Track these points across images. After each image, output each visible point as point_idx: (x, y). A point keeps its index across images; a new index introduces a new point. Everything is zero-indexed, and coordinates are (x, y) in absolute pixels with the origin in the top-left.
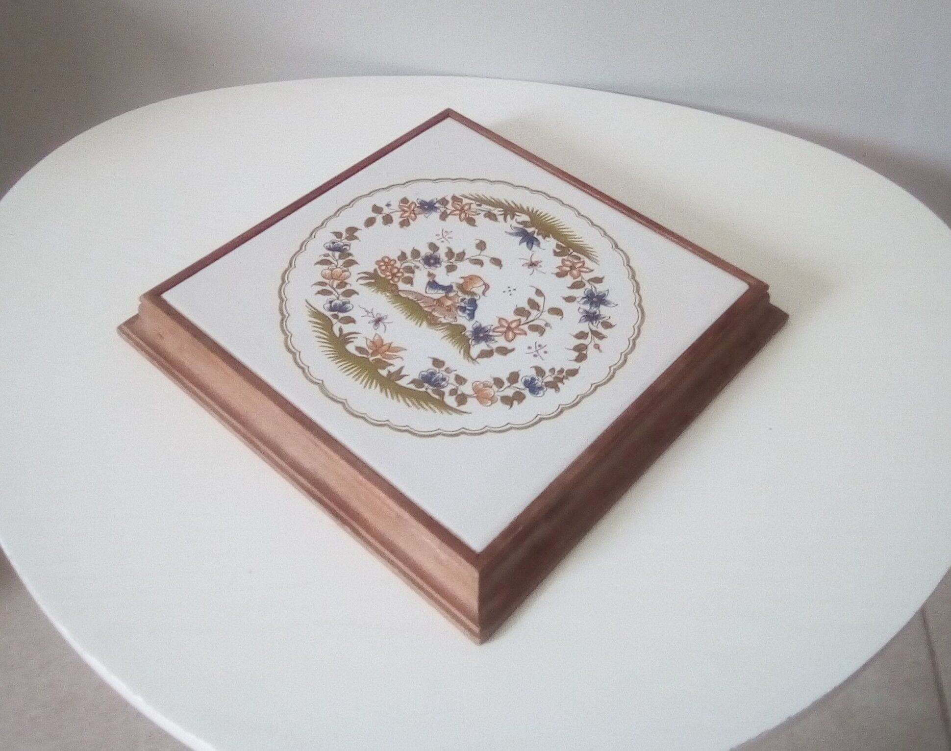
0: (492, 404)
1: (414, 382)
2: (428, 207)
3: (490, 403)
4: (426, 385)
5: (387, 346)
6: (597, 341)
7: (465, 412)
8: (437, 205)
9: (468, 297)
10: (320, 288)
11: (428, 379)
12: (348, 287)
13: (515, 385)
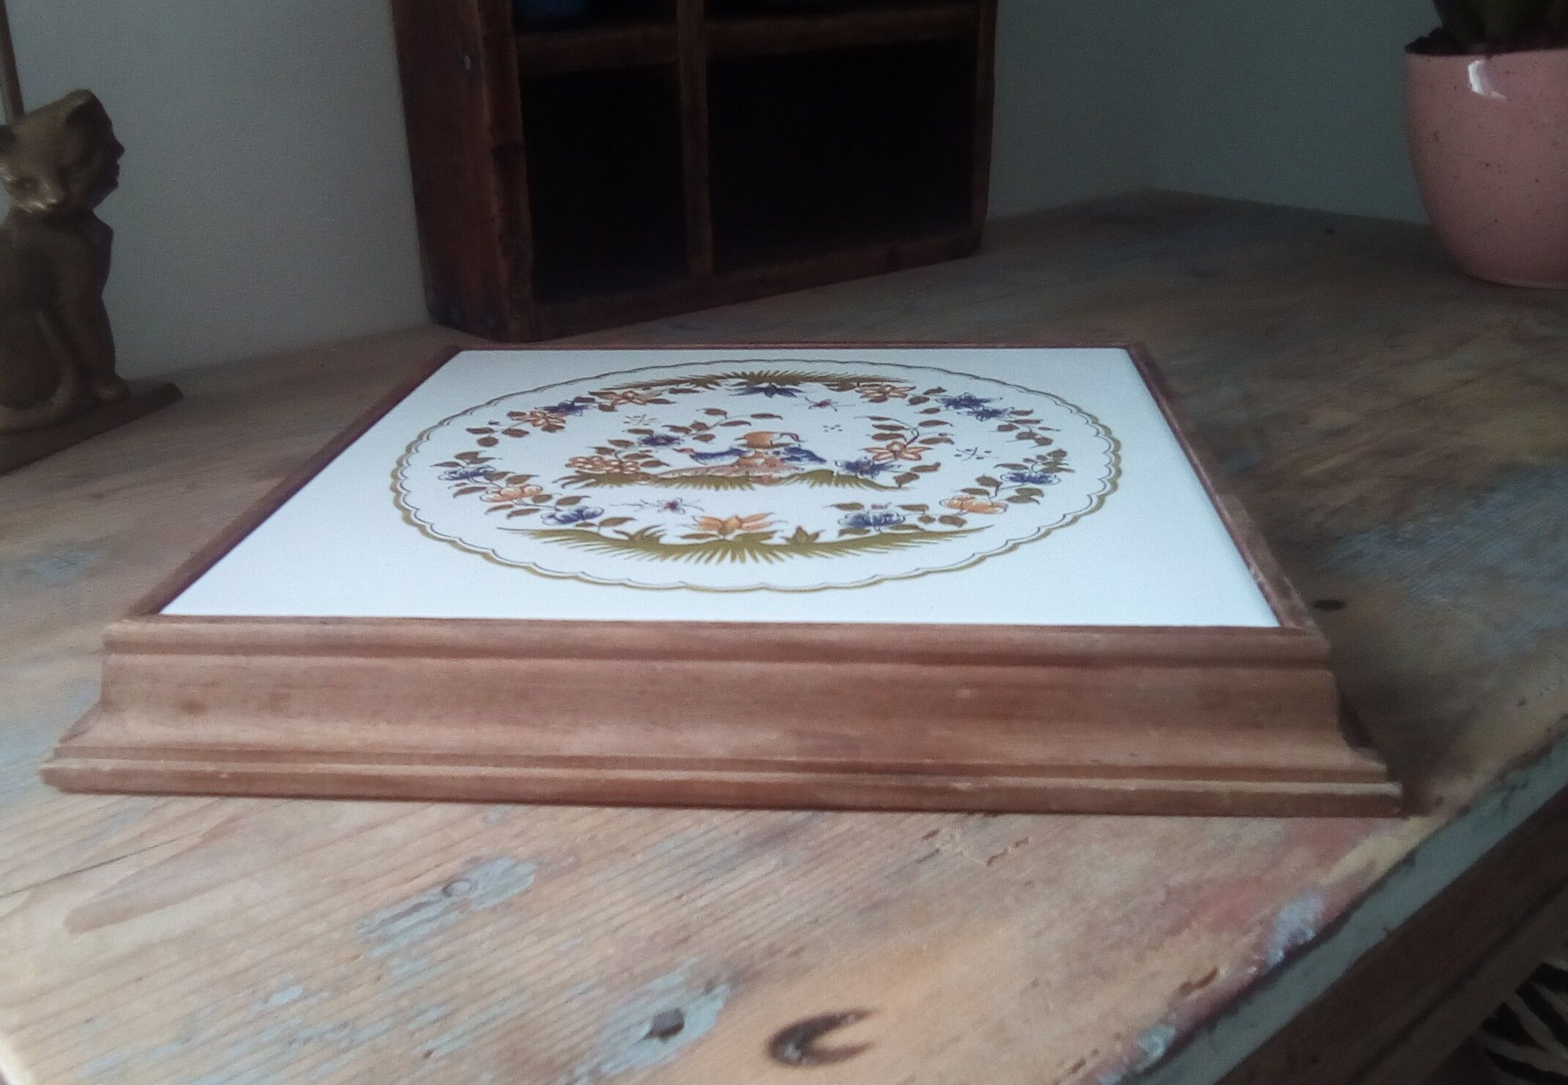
0: (1005, 510)
1: (842, 533)
2: (569, 408)
3: (1002, 510)
4: (871, 528)
5: (735, 521)
6: (1039, 426)
7: (983, 528)
8: (576, 404)
9: (782, 449)
10: (508, 511)
11: (860, 524)
12: (556, 498)
13: (1002, 486)
